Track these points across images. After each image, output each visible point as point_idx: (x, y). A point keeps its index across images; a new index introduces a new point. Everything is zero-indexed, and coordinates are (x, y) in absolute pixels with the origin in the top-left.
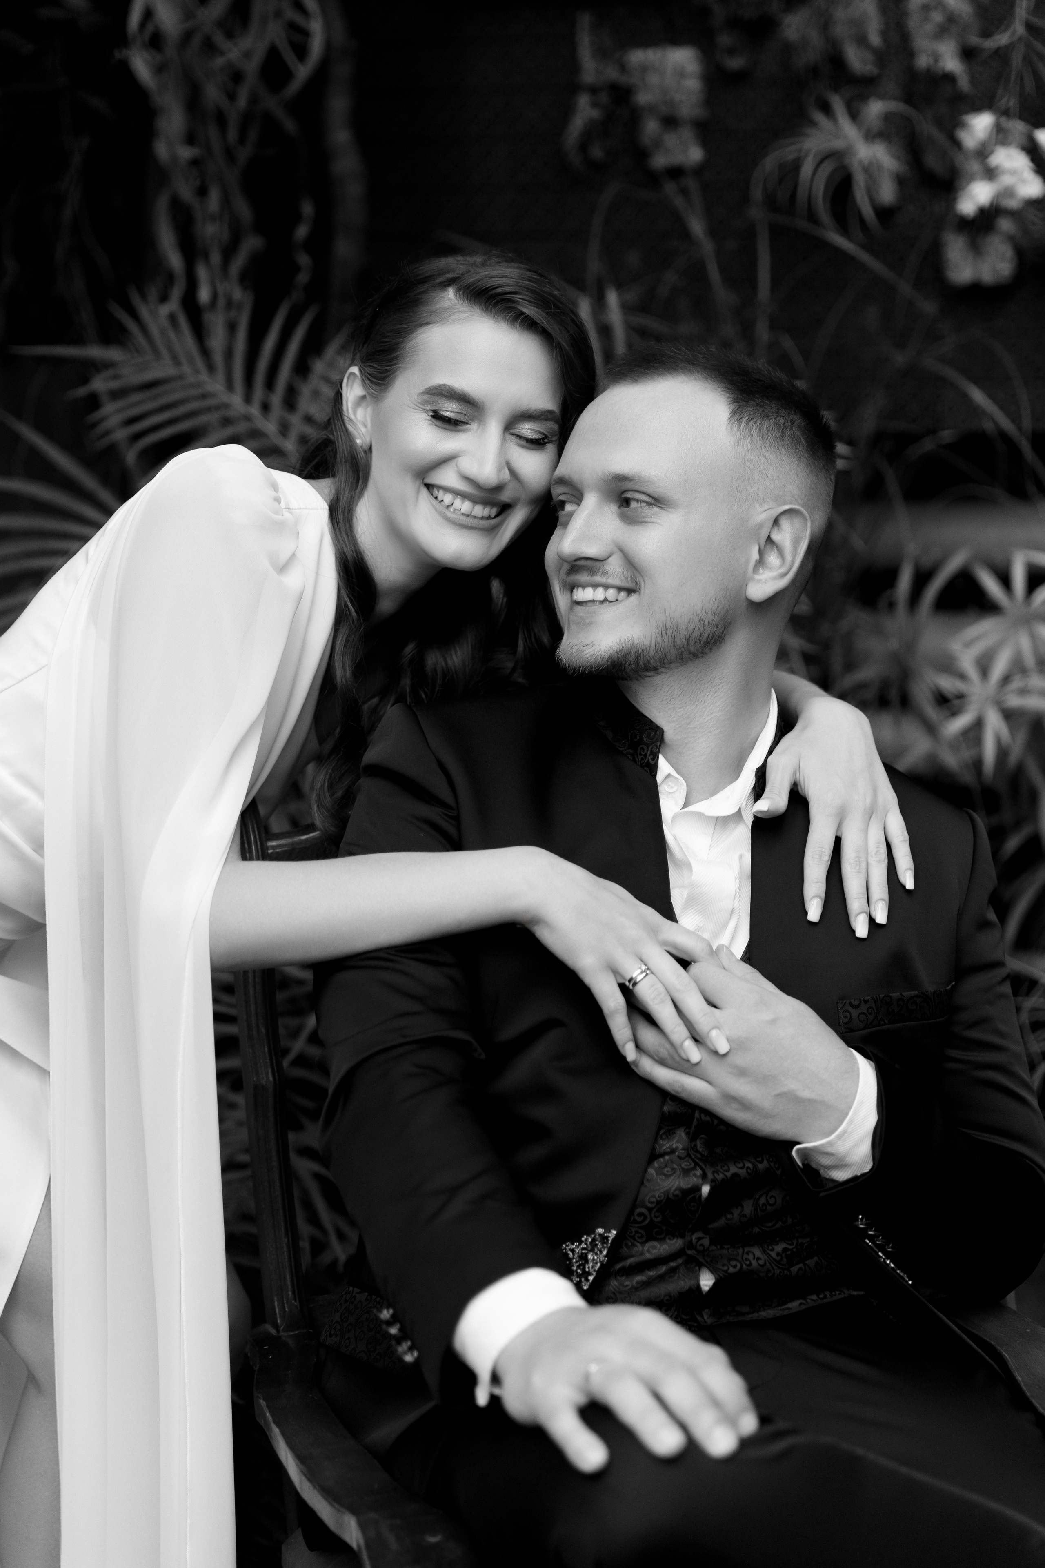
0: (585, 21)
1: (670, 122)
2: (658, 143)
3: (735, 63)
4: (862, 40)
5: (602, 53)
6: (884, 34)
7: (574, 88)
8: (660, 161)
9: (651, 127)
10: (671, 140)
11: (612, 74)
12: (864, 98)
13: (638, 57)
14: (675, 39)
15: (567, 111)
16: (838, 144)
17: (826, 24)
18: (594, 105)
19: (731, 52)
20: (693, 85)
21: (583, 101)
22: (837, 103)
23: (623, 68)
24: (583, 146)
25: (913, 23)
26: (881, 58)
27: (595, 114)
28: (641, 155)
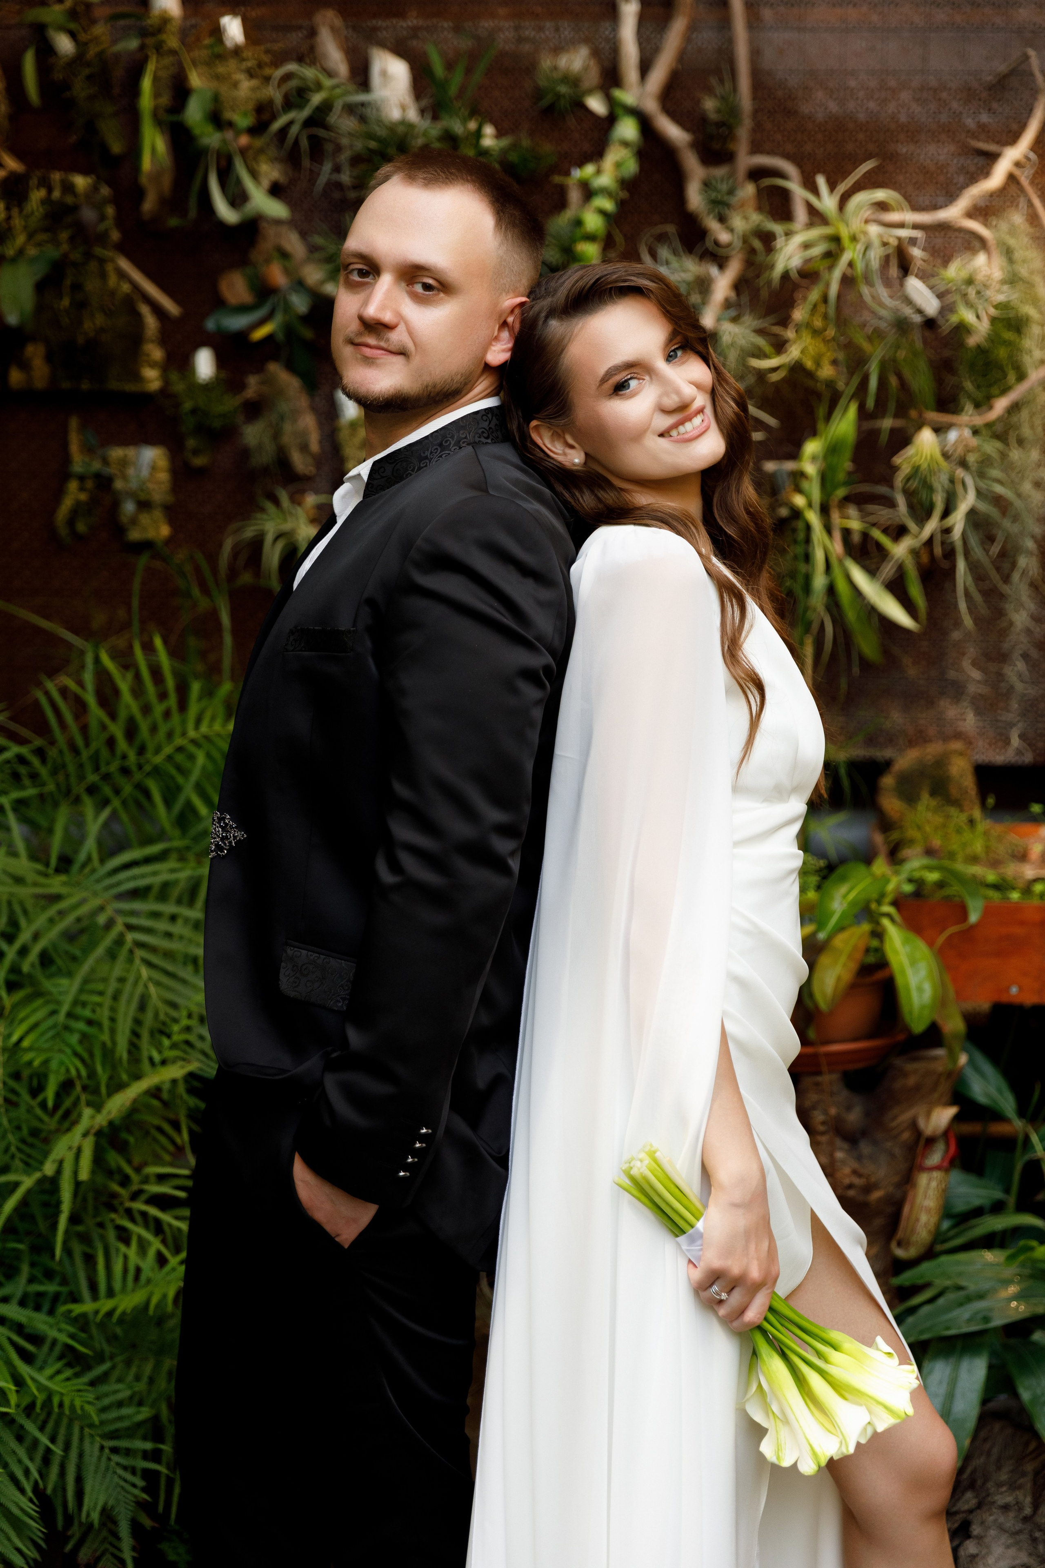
0: (74, 423)
1: (144, 505)
2: (134, 521)
3: (199, 461)
4: (304, 448)
5: (88, 450)
6: (320, 442)
7: (65, 475)
8: (135, 535)
9: (129, 507)
10: (145, 519)
11: (96, 466)
12: (302, 492)
13: (116, 453)
14: (150, 441)
15: (59, 494)
16: (287, 526)
17: (277, 435)
18: (82, 489)
19: (196, 452)
20: (163, 476)
21: (73, 486)
22: (284, 497)
23: (105, 461)
24: (71, 522)
25: (344, 435)
26: (318, 461)
27: (83, 497)
28: (118, 529)
